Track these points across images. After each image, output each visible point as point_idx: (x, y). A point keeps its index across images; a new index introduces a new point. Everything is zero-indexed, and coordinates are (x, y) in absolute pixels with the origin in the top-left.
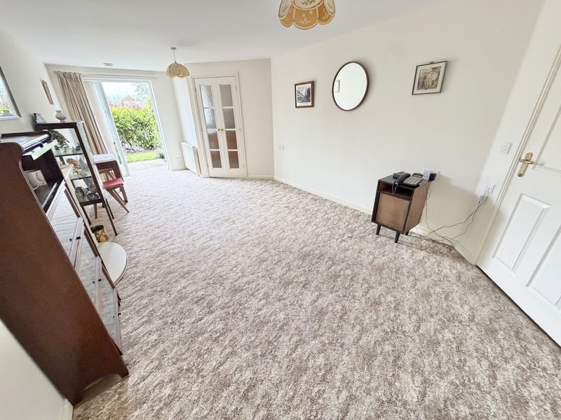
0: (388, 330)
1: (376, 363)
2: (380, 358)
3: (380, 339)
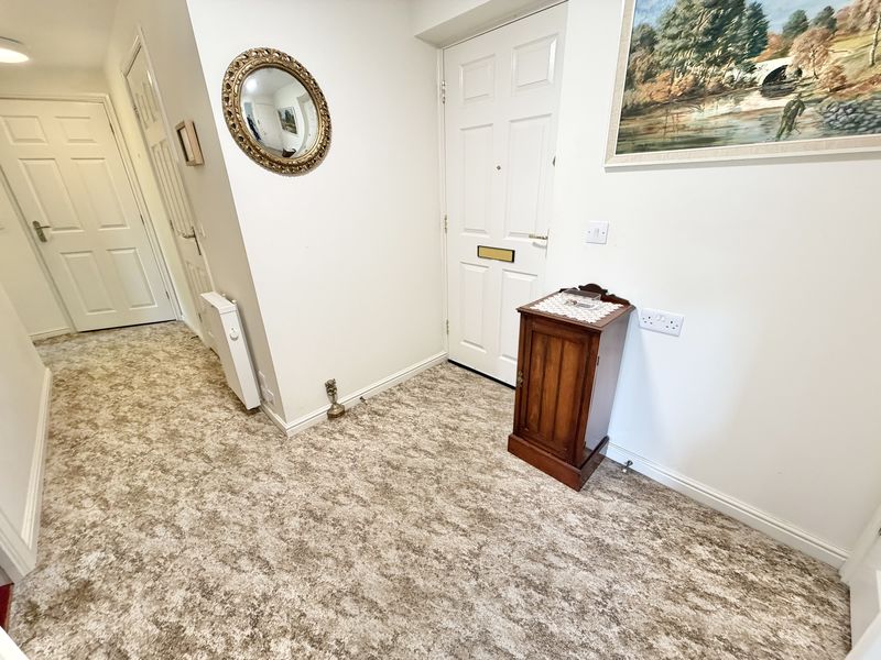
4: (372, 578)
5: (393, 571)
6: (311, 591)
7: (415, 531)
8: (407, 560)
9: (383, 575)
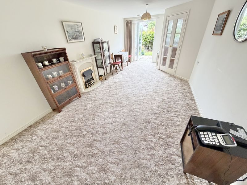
0: (87, 182)
1: (67, 179)
2: (69, 180)
3: (80, 178)
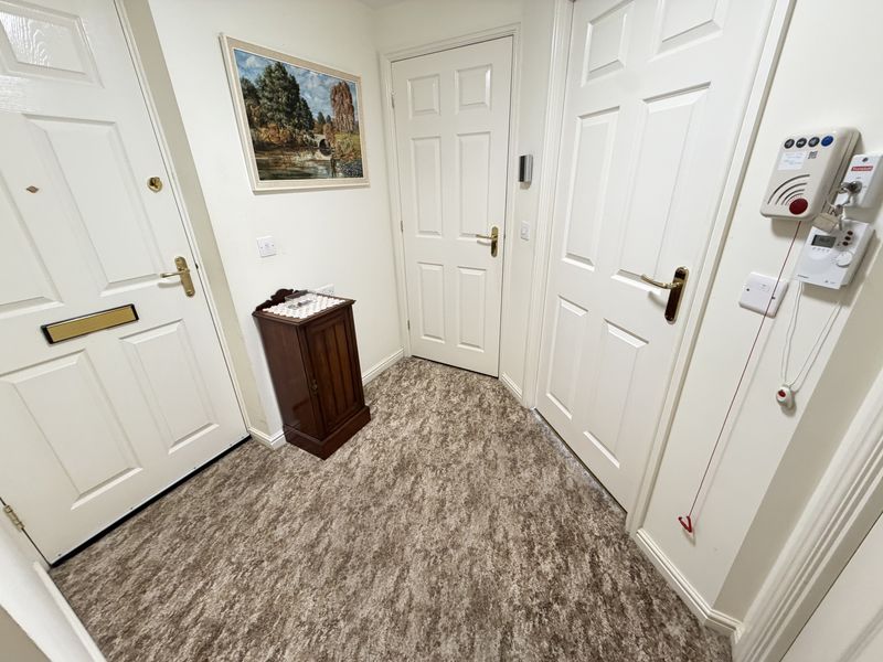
4: (475, 528)
5: (463, 514)
6: (505, 572)
7: (426, 511)
8: (452, 508)
9: (469, 521)
